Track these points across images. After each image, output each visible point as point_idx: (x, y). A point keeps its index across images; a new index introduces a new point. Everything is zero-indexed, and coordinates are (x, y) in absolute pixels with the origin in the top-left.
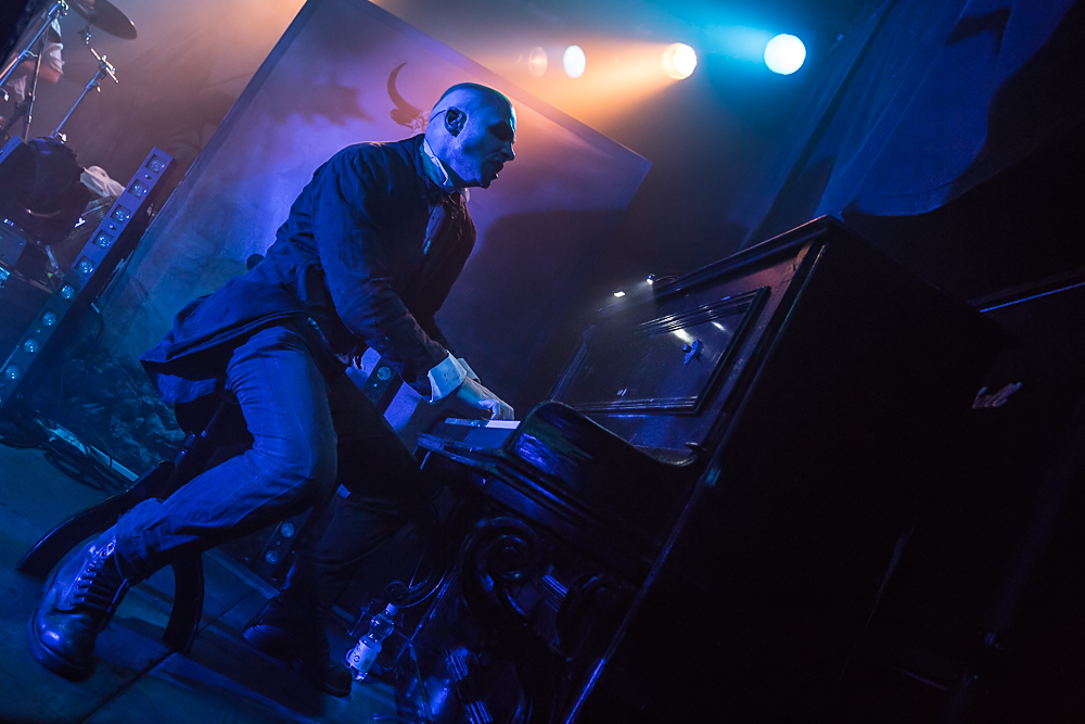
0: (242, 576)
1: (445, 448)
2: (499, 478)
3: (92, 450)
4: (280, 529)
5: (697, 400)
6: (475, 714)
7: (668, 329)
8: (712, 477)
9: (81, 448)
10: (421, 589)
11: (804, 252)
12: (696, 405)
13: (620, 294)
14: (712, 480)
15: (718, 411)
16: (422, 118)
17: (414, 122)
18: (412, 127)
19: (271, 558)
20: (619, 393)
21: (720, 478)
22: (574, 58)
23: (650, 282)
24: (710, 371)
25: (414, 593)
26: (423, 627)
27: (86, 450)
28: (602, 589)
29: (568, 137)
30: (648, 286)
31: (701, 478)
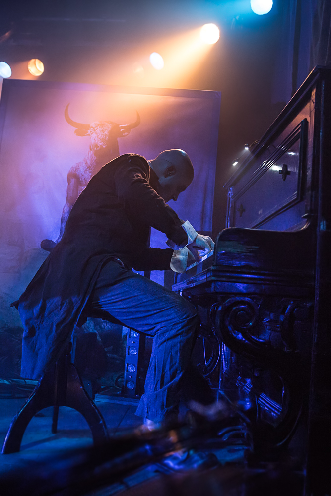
0: (120, 402)
1: (188, 284)
2: (217, 281)
3: (12, 381)
4: (127, 370)
5: (297, 194)
6: (267, 405)
7: (268, 168)
8: (322, 226)
9: (6, 382)
10: (211, 362)
11: (314, 92)
12: (298, 196)
13: (235, 164)
14: (323, 228)
15: (310, 192)
16: (93, 128)
17: (89, 131)
18: (90, 135)
19: (130, 386)
20: (259, 213)
21: (327, 225)
22: (155, 59)
23: (247, 149)
24: (297, 176)
25: (209, 365)
26: (222, 380)
27: (9, 382)
28: (296, 309)
29: (172, 100)
30: (247, 151)
31: (317, 229)
